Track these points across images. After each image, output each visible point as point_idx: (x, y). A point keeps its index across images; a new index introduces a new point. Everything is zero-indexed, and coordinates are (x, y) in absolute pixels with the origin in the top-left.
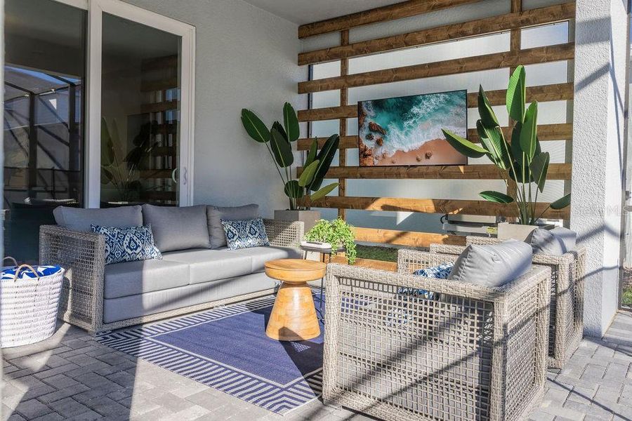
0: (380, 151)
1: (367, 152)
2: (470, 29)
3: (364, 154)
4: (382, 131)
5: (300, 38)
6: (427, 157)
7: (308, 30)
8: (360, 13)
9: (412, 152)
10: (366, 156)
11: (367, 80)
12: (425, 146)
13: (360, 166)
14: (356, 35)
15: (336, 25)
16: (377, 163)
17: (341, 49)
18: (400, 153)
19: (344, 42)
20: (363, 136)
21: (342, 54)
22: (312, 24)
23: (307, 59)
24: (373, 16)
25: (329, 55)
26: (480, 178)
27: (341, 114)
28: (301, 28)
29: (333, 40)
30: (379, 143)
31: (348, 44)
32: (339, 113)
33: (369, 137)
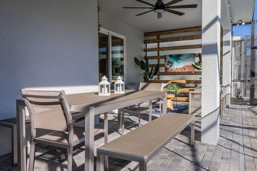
0: (171, 68)
1: (167, 68)
2: (195, 38)
3: (166, 69)
4: (172, 63)
5: (144, 36)
6: (184, 70)
7: (146, 34)
8: (164, 31)
9: (180, 68)
10: (167, 69)
11: (166, 49)
12: (184, 67)
13: (165, 72)
14: (161, 37)
15: (156, 34)
16: (170, 71)
17: (158, 40)
18: (177, 69)
19: (158, 38)
20: (166, 64)
21: (158, 41)
22: (148, 33)
23: (146, 42)
24: (167, 32)
25: (154, 41)
26: (198, 75)
27: (158, 58)
28: (145, 33)
29: (155, 37)
30: (171, 66)
31: (159, 39)
32: (158, 57)
33: (168, 64)
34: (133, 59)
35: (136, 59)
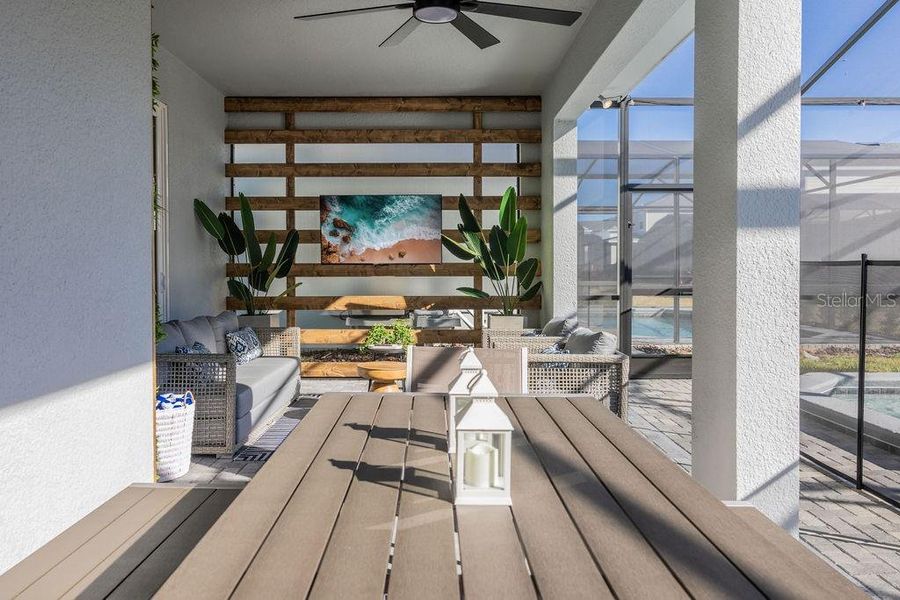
0: (347, 249)
1: (331, 249)
2: (438, 136)
3: (327, 251)
4: (350, 229)
5: (226, 111)
6: (401, 255)
7: (236, 103)
8: (313, 98)
9: (384, 251)
10: (329, 253)
11: (324, 171)
12: (399, 245)
13: (322, 264)
14: (302, 120)
15: (280, 106)
16: (343, 260)
17: (287, 133)
18: (370, 251)
19: (289, 125)
21: (289, 135)
22: (246, 98)
23: (233, 136)
24: (329, 105)
25: (269, 136)
26: (450, 275)
27: (288, 206)
28: (228, 99)
29: (275, 120)
30: (345, 240)
31: (294, 129)
32: (290, 203)
33: (334, 234)
34: (191, 208)
35: (201, 209)
